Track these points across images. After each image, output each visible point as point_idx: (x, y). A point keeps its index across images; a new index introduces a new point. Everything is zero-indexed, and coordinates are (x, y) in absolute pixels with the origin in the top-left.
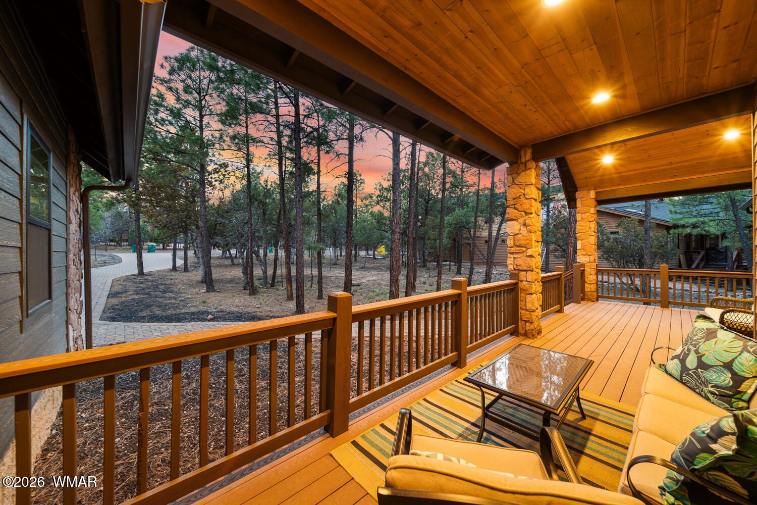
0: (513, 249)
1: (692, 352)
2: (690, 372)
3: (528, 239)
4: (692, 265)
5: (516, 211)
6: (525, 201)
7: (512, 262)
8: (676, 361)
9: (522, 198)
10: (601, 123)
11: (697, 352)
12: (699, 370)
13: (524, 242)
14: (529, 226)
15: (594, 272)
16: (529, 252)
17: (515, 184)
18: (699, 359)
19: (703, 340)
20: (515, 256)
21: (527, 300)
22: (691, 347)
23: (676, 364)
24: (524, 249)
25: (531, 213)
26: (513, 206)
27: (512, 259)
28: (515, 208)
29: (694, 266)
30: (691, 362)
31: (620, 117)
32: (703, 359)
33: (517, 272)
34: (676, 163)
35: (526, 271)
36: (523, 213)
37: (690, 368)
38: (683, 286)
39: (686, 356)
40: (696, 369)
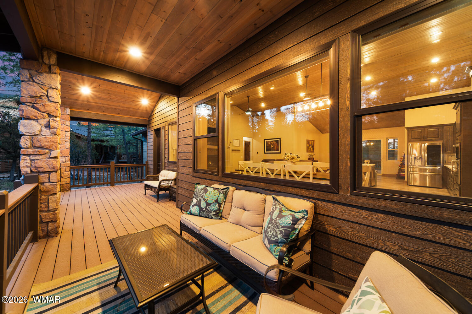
0: (29, 150)
1: (202, 200)
2: (204, 209)
3: (52, 141)
4: (99, 161)
5: (35, 110)
6: (48, 103)
7: (29, 165)
8: (196, 207)
9: (45, 99)
10: (121, 67)
11: (204, 199)
12: (207, 207)
13: (46, 144)
14: (54, 128)
15: (68, 169)
16: (54, 154)
17: (34, 81)
18: (206, 202)
19: (204, 193)
20: (32, 157)
21: (50, 201)
22: (201, 198)
23: (196, 208)
24: (47, 151)
25: (56, 117)
26: (31, 105)
27: (29, 161)
28: (33, 107)
29: (100, 162)
30: (203, 205)
31: (132, 70)
32: (208, 201)
33: (36, 174)
34: (122, 107)
35: (49, 172)
36: (46, 115)
37: (203, 208)
38: (96, 173)
39: (200, 203)
40: (206, 207)
